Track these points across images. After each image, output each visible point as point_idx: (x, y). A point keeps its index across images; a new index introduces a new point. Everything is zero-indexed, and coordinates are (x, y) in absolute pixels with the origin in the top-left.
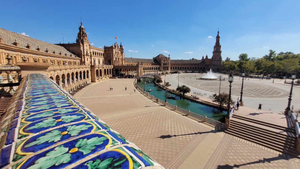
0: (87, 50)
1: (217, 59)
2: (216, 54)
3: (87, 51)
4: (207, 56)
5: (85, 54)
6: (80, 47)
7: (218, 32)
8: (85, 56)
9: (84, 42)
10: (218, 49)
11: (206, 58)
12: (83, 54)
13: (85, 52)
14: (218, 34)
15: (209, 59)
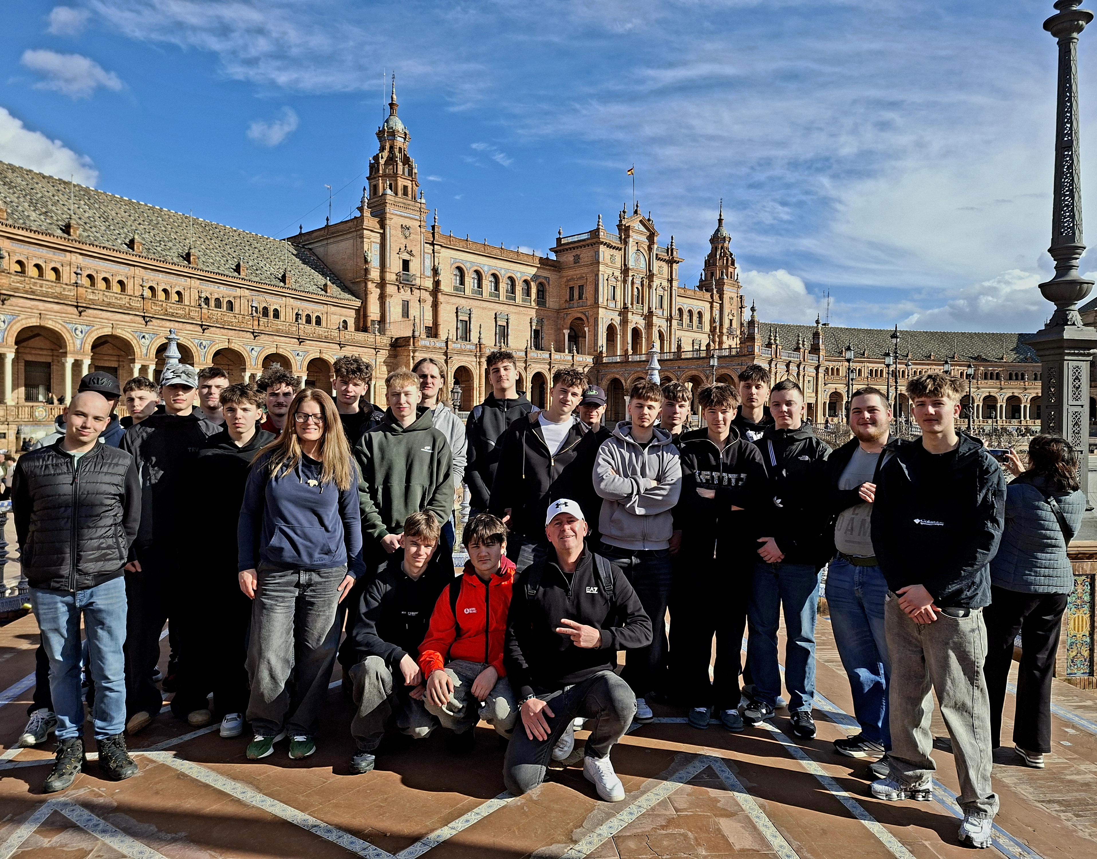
0: (406, 257)
3: (406, 264)
5: (391, 277)
6: (362, 237)
8: (390, 289)
9: (389, 209)
12: (375, 274)
13: (395, 266)
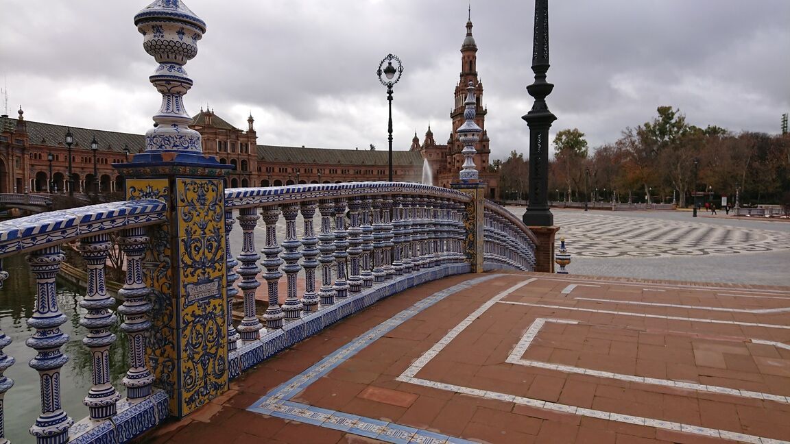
4: (429, 135)
7: (469, 26)
11: (426, 141)
14: (469, 35)
15: (441, 147)
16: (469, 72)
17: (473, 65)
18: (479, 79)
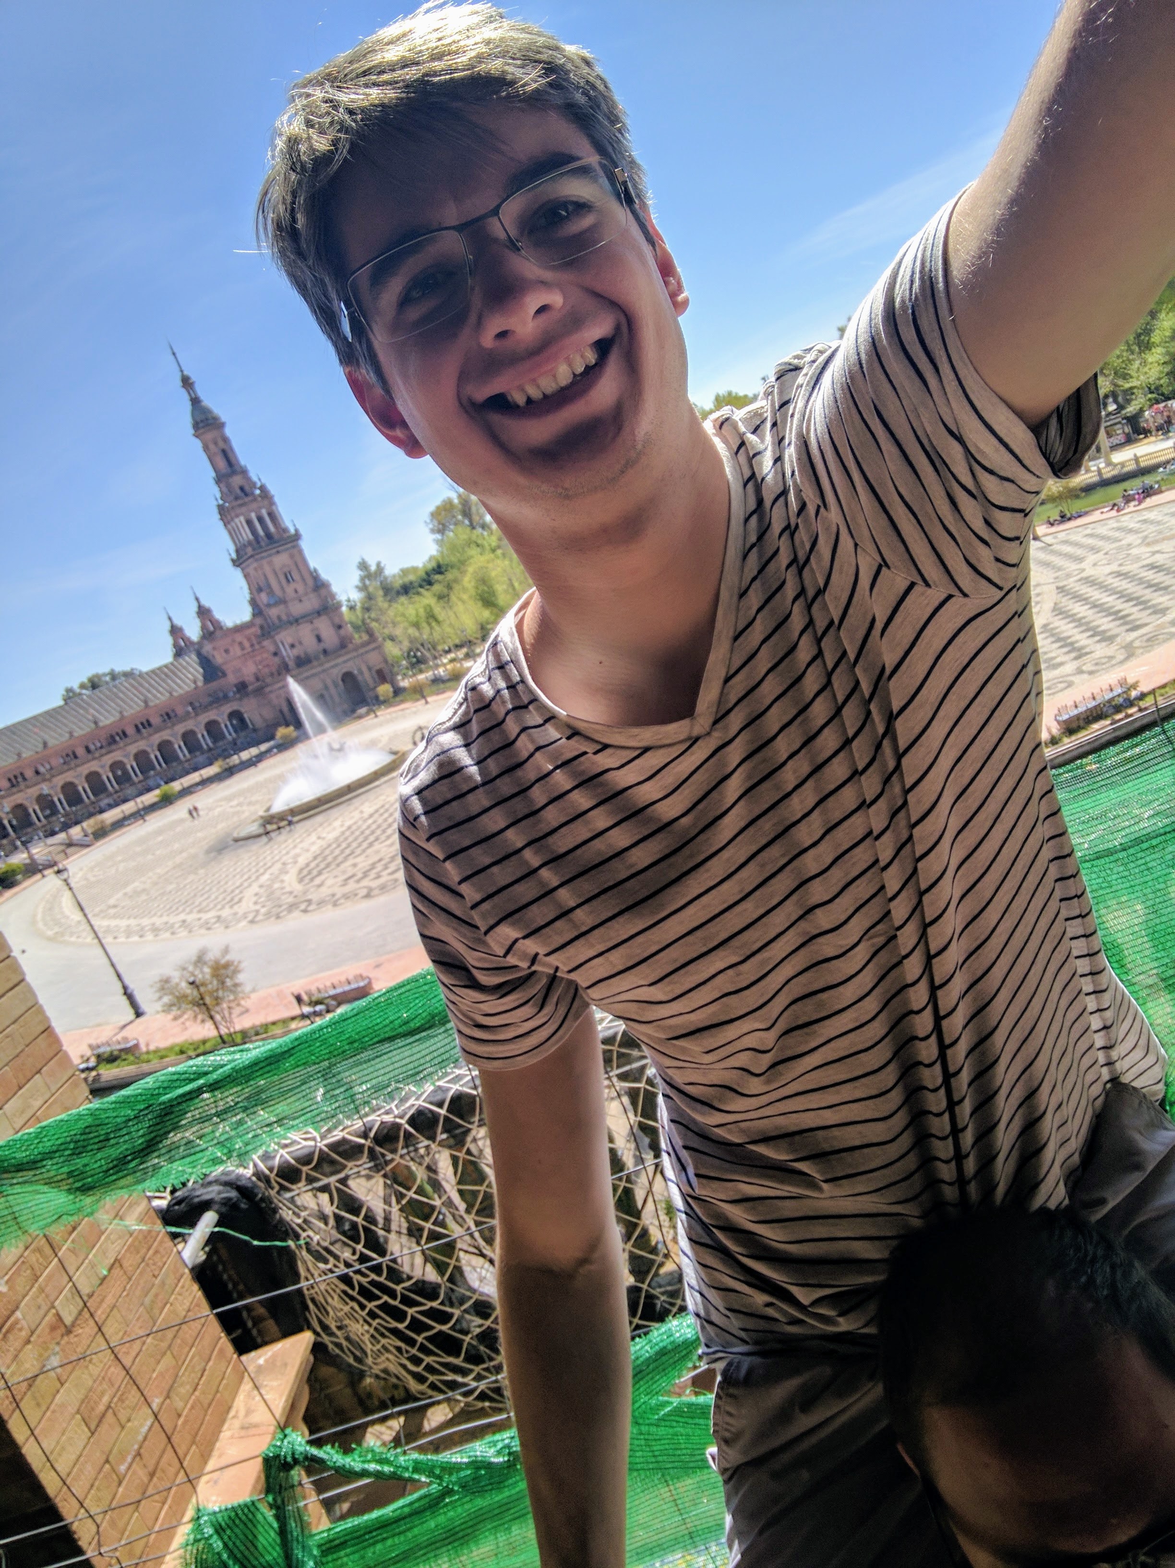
1: (297, 609)
2: (267, 569)
4: (203, 613)
7: (187, 382)
10: (260, 519)
11: (203, 627)
14: (195, 401)
15: (239, 629)
16: (229, 470)
17: (230, 455)
18: (255, 478)
